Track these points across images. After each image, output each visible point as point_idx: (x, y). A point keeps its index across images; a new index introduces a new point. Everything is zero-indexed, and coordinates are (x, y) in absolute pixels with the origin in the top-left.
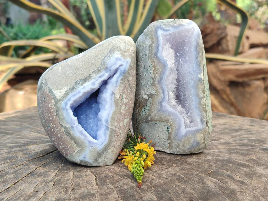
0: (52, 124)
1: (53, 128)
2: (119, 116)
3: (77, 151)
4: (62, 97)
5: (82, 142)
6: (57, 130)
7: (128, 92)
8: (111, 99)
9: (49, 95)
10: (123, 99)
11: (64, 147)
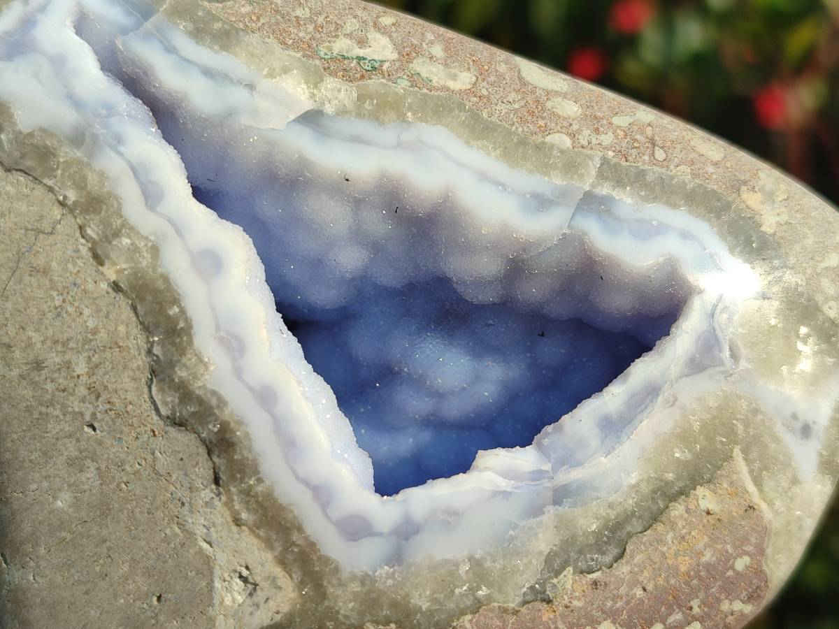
3: (751, 488)
4: (282, 562)
7: (311, 20)
8: (357, 139)
10: (360, 59)
11: (701, 595)
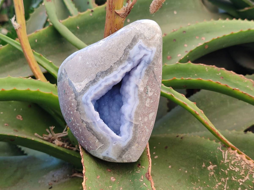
0: (72, 118)
1: (74, 123)
2: (144, 111)
3: (99, 147)
4: (83, 90)
5: (104, 138)
6: (78, 124)
7: (153, 84)
8: (135, 92)
9: (69, 88)
10: (148, 92)
11: (86, 142)
